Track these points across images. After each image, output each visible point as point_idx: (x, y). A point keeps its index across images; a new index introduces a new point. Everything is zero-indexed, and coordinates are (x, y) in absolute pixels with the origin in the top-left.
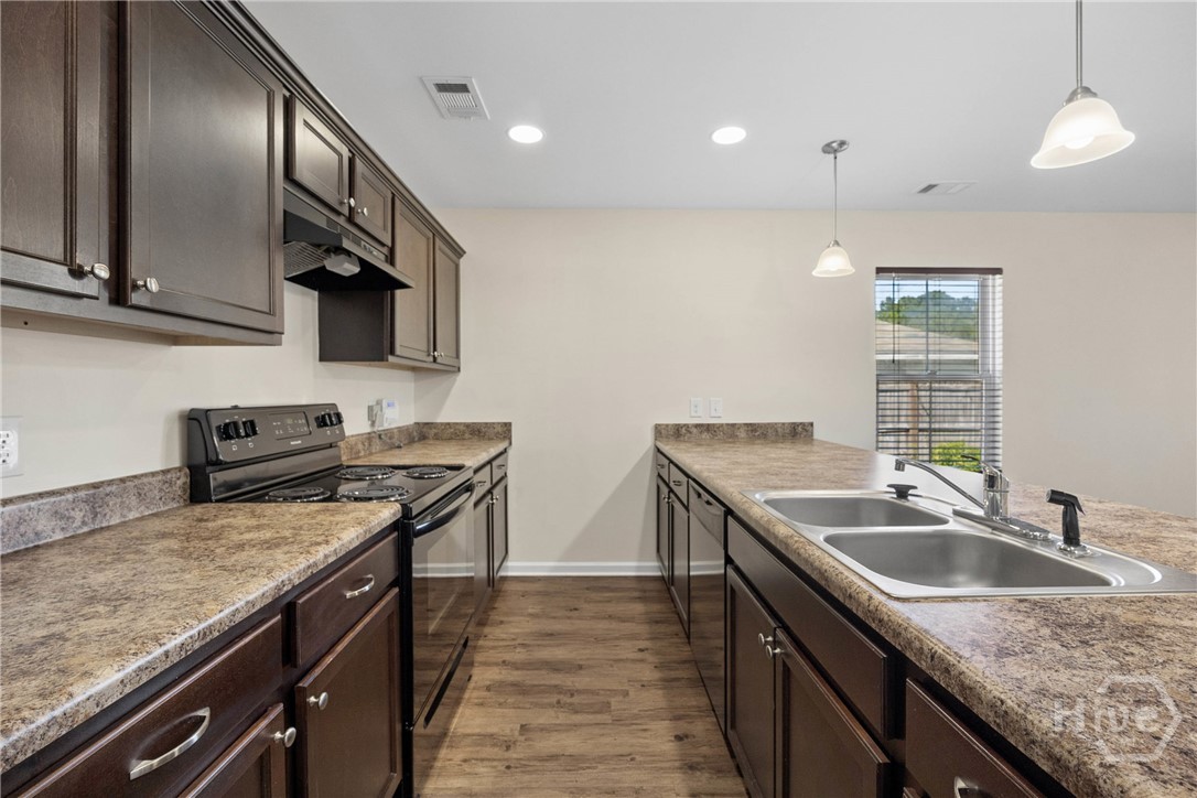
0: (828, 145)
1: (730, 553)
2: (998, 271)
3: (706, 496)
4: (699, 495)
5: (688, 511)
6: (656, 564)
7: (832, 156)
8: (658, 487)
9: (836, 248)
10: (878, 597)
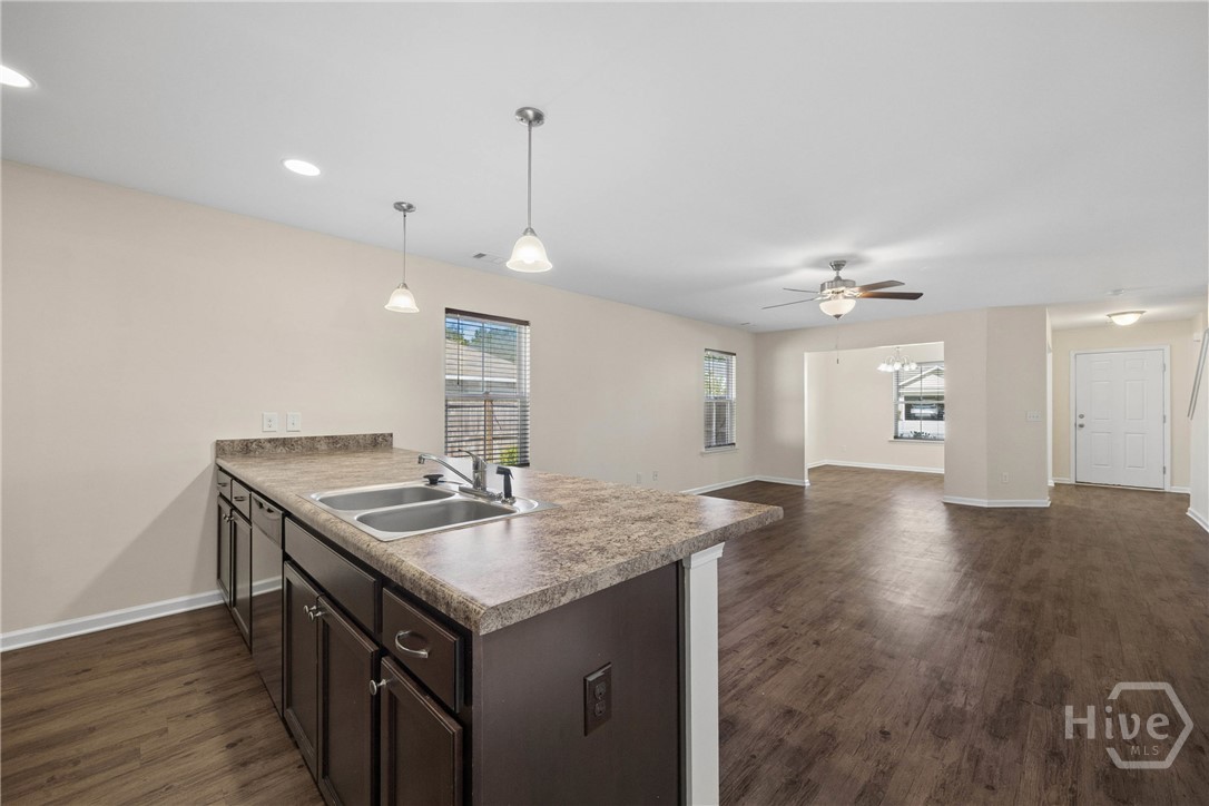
0: (400, 204)
1: (287, 550)
2: (526, 323)
3: (267, 505)
4: (261, 506)
5: (250, 523)
6: (217, 592)
7: (402, 213)
8: (220, 508)
9: (404, 290)
10: (374, 543)
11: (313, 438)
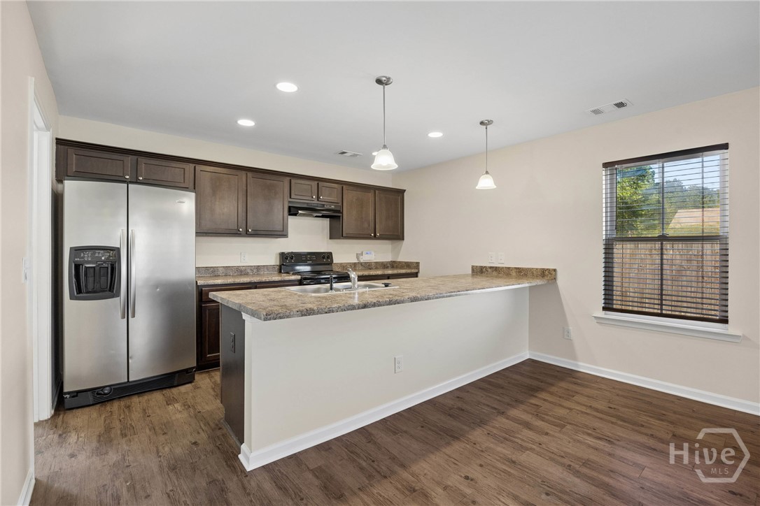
11: (509, 268)
